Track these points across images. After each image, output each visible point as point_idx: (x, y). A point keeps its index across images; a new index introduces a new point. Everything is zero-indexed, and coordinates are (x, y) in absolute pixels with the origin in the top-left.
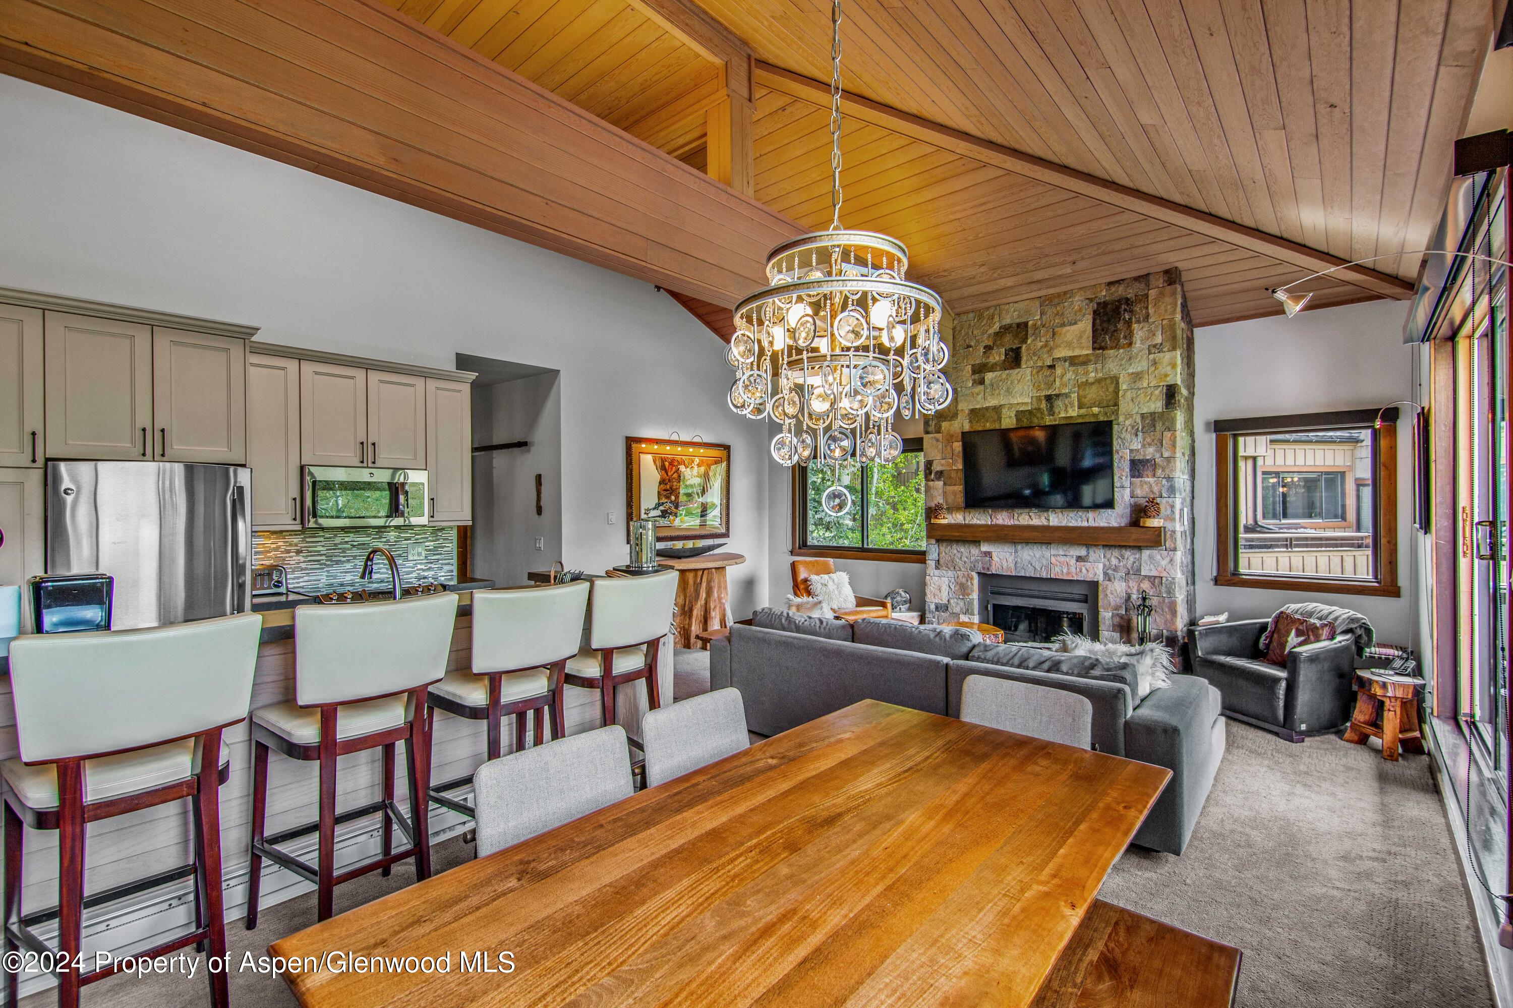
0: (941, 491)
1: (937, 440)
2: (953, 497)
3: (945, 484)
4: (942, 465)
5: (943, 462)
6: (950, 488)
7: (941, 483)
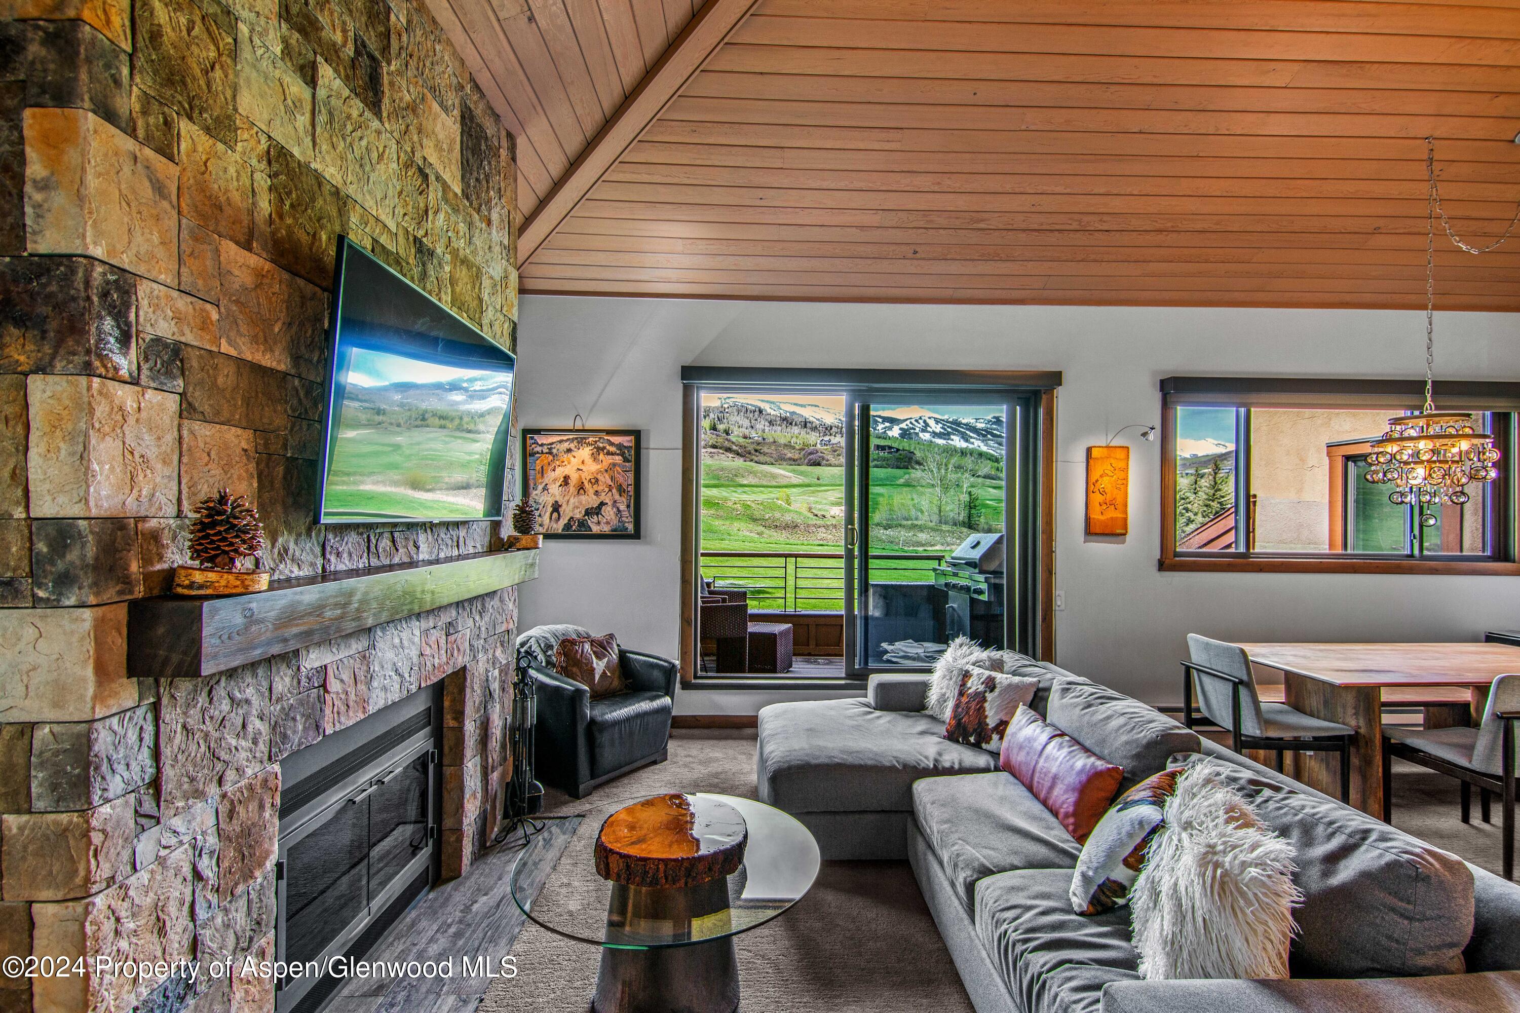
0: (170, 437)
1: (159, 188)
2: (216, 471)
3: (187, 409)
4: (178, 318)
5: (183, 303)
6: (204, 432)
7: (172, 403)
